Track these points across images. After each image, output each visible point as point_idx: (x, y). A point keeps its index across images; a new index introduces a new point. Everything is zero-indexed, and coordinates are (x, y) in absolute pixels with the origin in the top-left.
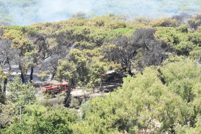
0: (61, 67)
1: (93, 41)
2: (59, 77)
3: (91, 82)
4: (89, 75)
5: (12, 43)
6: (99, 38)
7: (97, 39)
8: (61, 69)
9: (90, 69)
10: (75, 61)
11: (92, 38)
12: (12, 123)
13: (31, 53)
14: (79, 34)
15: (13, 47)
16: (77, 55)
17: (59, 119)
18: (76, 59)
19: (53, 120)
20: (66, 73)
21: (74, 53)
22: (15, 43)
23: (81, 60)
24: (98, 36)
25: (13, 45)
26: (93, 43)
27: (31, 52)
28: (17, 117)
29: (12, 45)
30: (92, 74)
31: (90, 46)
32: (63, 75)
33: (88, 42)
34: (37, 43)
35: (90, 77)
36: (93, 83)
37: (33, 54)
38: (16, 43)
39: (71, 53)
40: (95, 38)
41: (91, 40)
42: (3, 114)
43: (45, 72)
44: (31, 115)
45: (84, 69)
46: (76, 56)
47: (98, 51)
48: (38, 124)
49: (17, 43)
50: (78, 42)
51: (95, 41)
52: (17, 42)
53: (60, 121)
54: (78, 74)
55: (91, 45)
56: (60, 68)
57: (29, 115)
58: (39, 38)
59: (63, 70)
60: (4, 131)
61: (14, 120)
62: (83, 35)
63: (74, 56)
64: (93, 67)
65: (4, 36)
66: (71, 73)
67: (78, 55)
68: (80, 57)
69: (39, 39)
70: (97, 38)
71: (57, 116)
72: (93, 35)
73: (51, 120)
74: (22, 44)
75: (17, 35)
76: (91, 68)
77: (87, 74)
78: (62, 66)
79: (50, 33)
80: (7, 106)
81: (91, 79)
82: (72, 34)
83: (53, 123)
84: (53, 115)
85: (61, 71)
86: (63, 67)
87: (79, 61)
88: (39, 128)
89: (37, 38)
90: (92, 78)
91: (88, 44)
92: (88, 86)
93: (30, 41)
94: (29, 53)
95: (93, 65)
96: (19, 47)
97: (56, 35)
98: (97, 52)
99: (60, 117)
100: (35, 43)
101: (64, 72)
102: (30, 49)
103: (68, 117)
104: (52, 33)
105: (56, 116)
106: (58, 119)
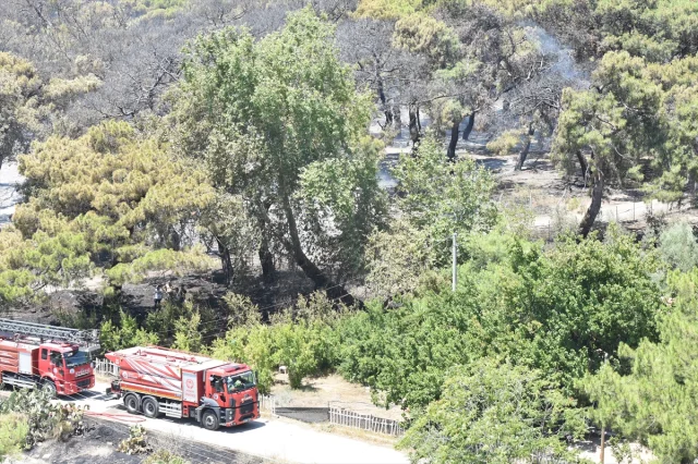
0: (573, 115)
1: (668, 36)
2: (562, 150)
3: (676, 169)
4: (668, 145)
5: (395, 34)
6: (688, 23)
7: (682, 29)
8: (571, 120)
9: (671, 123)
10: (621, 95)
11: (665, 24)
12: (416, 295)
13: (452, 73)
14: (619, 8)
15: (398, 47)
16: (627, 73)
17: (604, 272)
18: (623, 85)
19: (584, 273)
20: (589, 136)
21: (618, 66)
22: (404, 32)
23: (642, 91)
24: (684, 17)
25: (399, 38)
26: (669, 42)
27: (454, 70)
28: (433, 274)
29: (396, 41)
30: (677, 143)
31: (658, 52)
32: (579, 141)
33: (650, 36)
34: (471, 40)
35: (671, 151)
36: (682, 173)
37: (462, 76)
38: (409, 34)
39: (609, 65)
40: (673, 24)
41: (662, 33)
42: (384, 265)
43: (513, 131)
44: (485, 269)
45: (649, 124)
46: (625, 75)
47: (686, 68)
48: (529, 287)
49: (413, 34)
50: (616, 39)
51: (676, 35)
52: (411, 29)
53: (605, 277)
54: (628, 141)
55: (660, 47)
56: (566, 116)
57: (477, 269)
58: (480, 21)
59: (578, 123)
60: (397, 316)
61: (423, 286)
62: (632, 11)
63: (615, 77)
64: (682, 118)
65: (362, 11)
66: (605, 137)
67: (631, 73)
68: (637, 81)
69: (479, 24)
70: (683, 23)
71: (597, 258)
72: (668, 12)
73: (577, 276)
74: (429, 37)
75: (406, 9)
76: (676, 120)
77: (663, 140)
78: (573, 110)
79: (508, 13)
80: (397, 236)
81: (675, 159)
82: (594, 10)
83: (585, 284)
84: (583, 256)
85: (570, 127)
86: (580, 115)
87: (636, 95)
88: (532, 303)
89: (474, 21)
90: (677, 156)
91: (651, 45)
92: (666, 183)
93: (449, 30)
94: (445, 70)
95: (682, 109)
96: (419, 46)
97: (536, 13)
98: (683, 73)
99: (607, 262)
100: (466, 39)
101: (581, 130)
102: (450, 57)
103: (631, 265)
104: (512, 13)
105: (593, 261)
106: (603, 269)
